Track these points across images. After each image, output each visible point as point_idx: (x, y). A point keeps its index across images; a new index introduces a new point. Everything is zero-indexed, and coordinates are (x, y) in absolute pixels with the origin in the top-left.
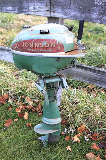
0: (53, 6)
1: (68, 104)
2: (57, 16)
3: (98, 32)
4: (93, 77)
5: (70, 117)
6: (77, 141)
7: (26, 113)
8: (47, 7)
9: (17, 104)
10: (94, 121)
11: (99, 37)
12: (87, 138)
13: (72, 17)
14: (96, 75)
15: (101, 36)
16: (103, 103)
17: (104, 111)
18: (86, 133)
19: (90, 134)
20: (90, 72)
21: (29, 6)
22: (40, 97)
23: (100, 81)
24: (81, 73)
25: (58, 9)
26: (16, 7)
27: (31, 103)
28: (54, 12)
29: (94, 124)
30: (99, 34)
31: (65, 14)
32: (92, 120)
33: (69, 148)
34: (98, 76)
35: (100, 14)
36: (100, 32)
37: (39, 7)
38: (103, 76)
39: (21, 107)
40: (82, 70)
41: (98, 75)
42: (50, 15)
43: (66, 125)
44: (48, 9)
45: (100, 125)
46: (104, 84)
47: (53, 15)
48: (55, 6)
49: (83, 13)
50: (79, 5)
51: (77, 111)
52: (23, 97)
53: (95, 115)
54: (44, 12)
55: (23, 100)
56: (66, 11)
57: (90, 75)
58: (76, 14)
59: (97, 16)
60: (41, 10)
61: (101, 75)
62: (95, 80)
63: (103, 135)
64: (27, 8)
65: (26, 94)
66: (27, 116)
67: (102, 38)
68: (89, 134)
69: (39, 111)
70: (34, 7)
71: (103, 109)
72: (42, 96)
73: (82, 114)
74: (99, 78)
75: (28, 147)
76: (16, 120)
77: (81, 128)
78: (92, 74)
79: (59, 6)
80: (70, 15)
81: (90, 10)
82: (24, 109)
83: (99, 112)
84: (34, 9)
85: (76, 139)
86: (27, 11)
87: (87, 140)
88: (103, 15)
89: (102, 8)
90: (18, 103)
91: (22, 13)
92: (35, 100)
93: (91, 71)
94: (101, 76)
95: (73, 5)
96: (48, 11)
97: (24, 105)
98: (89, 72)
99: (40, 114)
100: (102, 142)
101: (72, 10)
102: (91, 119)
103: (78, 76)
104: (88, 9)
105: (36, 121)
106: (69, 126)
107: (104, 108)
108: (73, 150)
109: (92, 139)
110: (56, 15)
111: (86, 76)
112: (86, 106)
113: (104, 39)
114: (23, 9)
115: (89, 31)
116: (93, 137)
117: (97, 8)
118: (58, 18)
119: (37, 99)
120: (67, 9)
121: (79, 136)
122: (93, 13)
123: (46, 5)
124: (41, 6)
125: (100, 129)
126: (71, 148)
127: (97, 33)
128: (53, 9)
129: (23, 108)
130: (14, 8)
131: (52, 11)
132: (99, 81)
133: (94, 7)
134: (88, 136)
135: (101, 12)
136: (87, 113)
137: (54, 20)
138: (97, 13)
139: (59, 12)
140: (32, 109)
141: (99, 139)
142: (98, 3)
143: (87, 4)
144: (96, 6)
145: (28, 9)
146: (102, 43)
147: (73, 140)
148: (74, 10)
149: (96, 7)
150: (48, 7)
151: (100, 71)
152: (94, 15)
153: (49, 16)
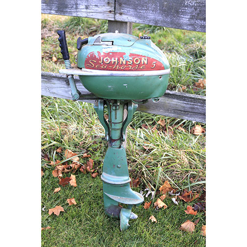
0: (120, 5)
1: (137, 154)
2: (126, 20)
3: (154, 29)
4: (180, 107)
5: (145, 172)
6: (163, 206)
7: (73, 177)
8: (108, 6)
9: (51, 163)
10: (181, 173)
11: (158, 39)
12: (176, 200)
13: (150, 21)
14: (185, 104)
15: (160, 36)
16: (187, 145)
17: (193, 158)
18: (173, 193)
19: (179, 194)
20: (177, 101)
21: (77, 4)
22: (88, 148)
23: (192, 112)
24: (162, 104)
25: (128, 9)
26: (53, 3)
27: (76, 159)
28: (121, 14)
29: (183, 178)
30: (156, 32)
31: (139, 18)
32: (178, 173)
33: (153, 219)
34: (188, 106)
35: (192, 18)
36: (158, 29)
37: (96, 6)
38: (196, 105)
39: (60, 168)
40: (163, 99)
41: (188, 104)
42: (115, 18)
43: (139, 185)
44: (110, 9)
45: (192, 179)
46: (197, 116)
47: (119, 18)
48: (124, 5)
49: (167, 16)
50: (162, 5)
51: (153, 162)
52: (58, 150)
53: (181, 165)
54: (104, 12)
55: (60, 156)
56: (141, 12)
57: (177, 105)
58: (156, 17)
59: (189, 21)
60: (99, 10)
61: (192, 103)
62: (184, 111)
63: (198, 192)
64: (75, 6)
65: (64, 145)
66: (75, 181)
67: (162, 39)
68: (177, 194)
69: (92, 171)
70: (86, 6)
71: (189, 155)
72: (90, 146)
73: (161, 165)
74: (190, 108)
75: (91, 228)
76: (57, 190)
77: (164, 187)
78: (179, 103)
79: (129, 5)
80: (147, 18)
81: (177, 12)
82: (66, 170)
83: (186, 159)
84: (87, 8)
85: (160, 203)
86: (75, 10)
87: (177, 202)
88: (196, 19)
89: (196, 9)
90: (53, 163)
91: (64, 13)
92: (81, 153)
93: (177, 99)
94: (193, 105)
95: (152, 5)
96: (110, 11)
97: (63, 164)
98: (175, 100)
99: (94, 175)
100: (198, 203)
101: (151, 12)
102: (177, 171)
103: (157, 108)
104: (175, 10)
105: (90, 187)
106: (144, 186)
107: (190, 152)
108: (160, 221)
109: (183, 201)
110: (124, 18)
111: (170, 106)
112: (166, 153)
113: (167, 42)
114: (66, 7)
115: (138, 27)
116: (184, 197)
117: (189, 10)
118: (126, 23)
119: (83, 152)
120: (142, 10)
121: (164, 198)
122: (182, 16)
123: (108, 3)
124: (99, 5)
125: (192, 185)
126: (156, 218)
127: (153, 32)
128: (120, 9)
129: (64, 169)
130: (50, 6)
131: (118, 12)
132: (190, 112)
133: (183, 8)
134: (176, 197)
135: (194, 16)
136: (169, 164)
137: (119, 24)
138: (188, 17)
139: (129, 14)
140: (81, 169)
141: (194, 198)
142: (190, 2)
143: (174, 4)
144: (187, 6)
145: (77, 8)
146: (165, 48)
147: (156, 207)
148: (153, 11)
149: (186, 8)
150: (111, 6)
151: (191, 98)
152: (184, 19)
153: (113, 19)
